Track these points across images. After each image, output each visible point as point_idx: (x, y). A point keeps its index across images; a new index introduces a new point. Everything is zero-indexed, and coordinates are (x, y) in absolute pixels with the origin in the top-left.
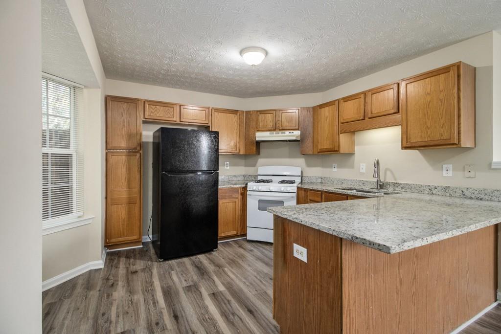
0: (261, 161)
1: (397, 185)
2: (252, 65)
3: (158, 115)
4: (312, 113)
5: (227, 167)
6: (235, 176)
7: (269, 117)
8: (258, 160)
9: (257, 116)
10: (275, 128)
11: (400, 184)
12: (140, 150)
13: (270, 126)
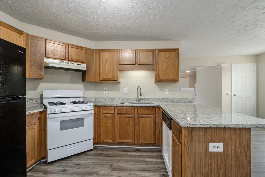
9: (46, 43)
10: (65, 58)
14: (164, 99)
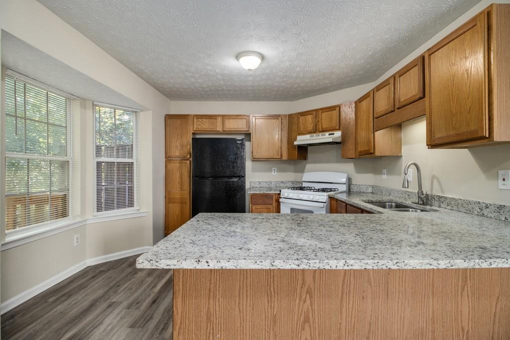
0: (309, 166)
1: (442, 200)
2: (249, 70)
3: (204, 127)
4: (354, 109)
5: (274, 172)
6: (282, 182)
7: (309, 118)
8: (306, 165)
9: (298, 118)
10: (315, 131)
11: (446, 198)
12: (190, 157)
13: (310, 129)
14: (492, 208)
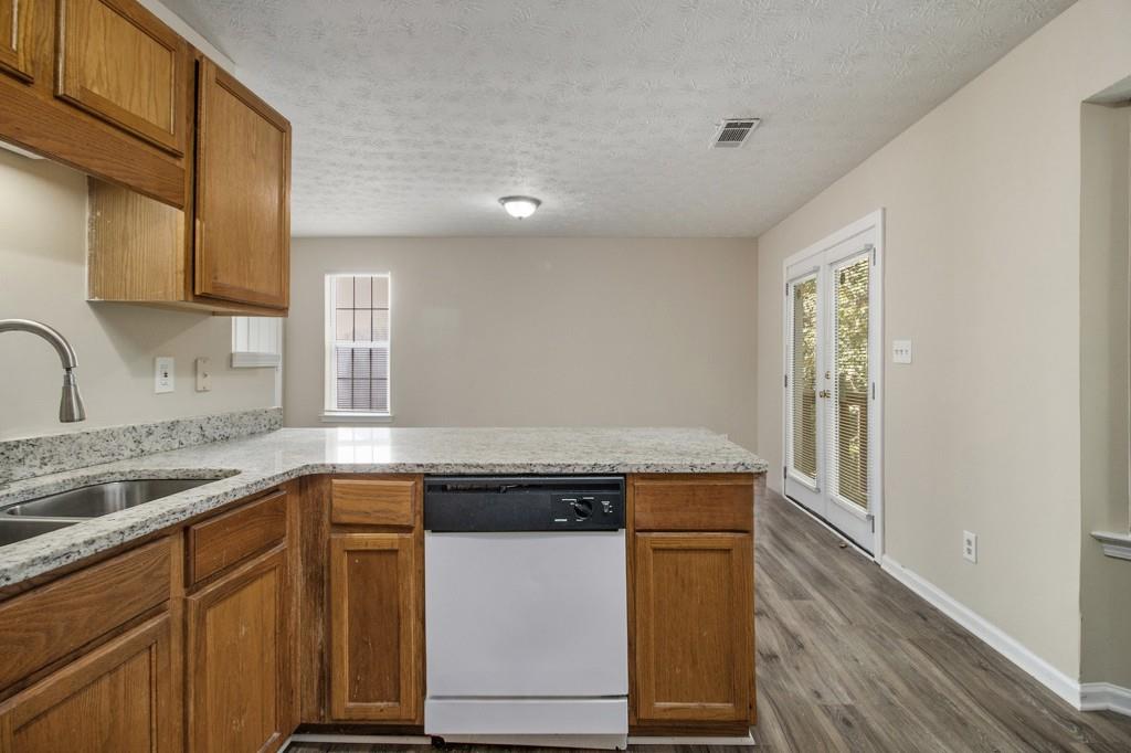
14: (159, 432)
